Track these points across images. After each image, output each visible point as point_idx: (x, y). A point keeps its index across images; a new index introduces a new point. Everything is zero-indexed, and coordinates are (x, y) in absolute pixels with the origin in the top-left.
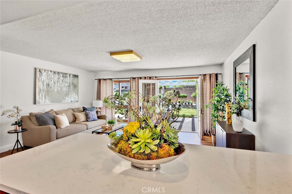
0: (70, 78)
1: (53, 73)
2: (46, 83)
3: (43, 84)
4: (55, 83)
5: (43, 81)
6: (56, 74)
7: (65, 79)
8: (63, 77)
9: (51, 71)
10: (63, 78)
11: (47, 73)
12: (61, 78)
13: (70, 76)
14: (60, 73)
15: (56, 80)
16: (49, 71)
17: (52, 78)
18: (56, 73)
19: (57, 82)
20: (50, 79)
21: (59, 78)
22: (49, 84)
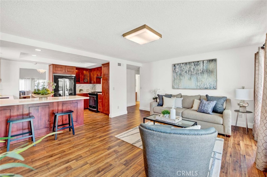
0: (203, 64)
1: (185, 65)
2: (179, 73)
3: (177, 74)
4: (186, 72)
5: (177, 72)
6: (188, 65)
7: (197, 67)
8: (195, 65)
9: (183, 64)
10: (194, 67)
11: (179, 66)
12: (193, 67)
13: (203, 63)
14: (192, 62)
15: (187, 69)
16: (181, 64)
17: (184, 68)
18: (188, 63)
19: (189, 71)
20: (182, 70)
21: (190, 68)
22: (181, 74)
